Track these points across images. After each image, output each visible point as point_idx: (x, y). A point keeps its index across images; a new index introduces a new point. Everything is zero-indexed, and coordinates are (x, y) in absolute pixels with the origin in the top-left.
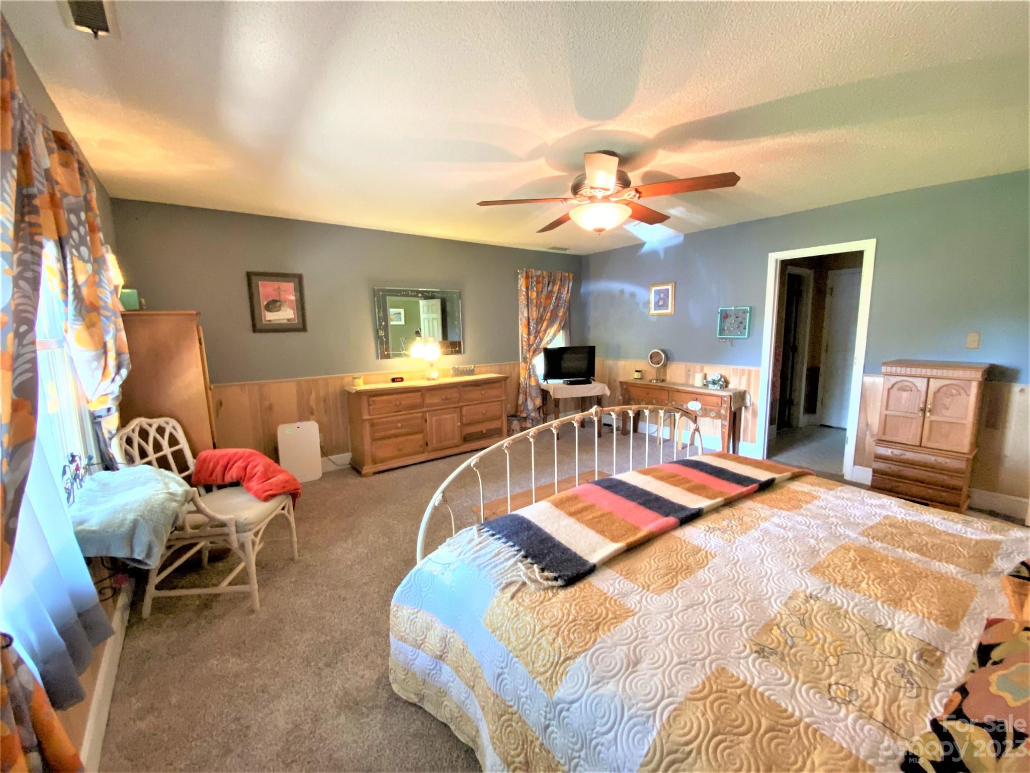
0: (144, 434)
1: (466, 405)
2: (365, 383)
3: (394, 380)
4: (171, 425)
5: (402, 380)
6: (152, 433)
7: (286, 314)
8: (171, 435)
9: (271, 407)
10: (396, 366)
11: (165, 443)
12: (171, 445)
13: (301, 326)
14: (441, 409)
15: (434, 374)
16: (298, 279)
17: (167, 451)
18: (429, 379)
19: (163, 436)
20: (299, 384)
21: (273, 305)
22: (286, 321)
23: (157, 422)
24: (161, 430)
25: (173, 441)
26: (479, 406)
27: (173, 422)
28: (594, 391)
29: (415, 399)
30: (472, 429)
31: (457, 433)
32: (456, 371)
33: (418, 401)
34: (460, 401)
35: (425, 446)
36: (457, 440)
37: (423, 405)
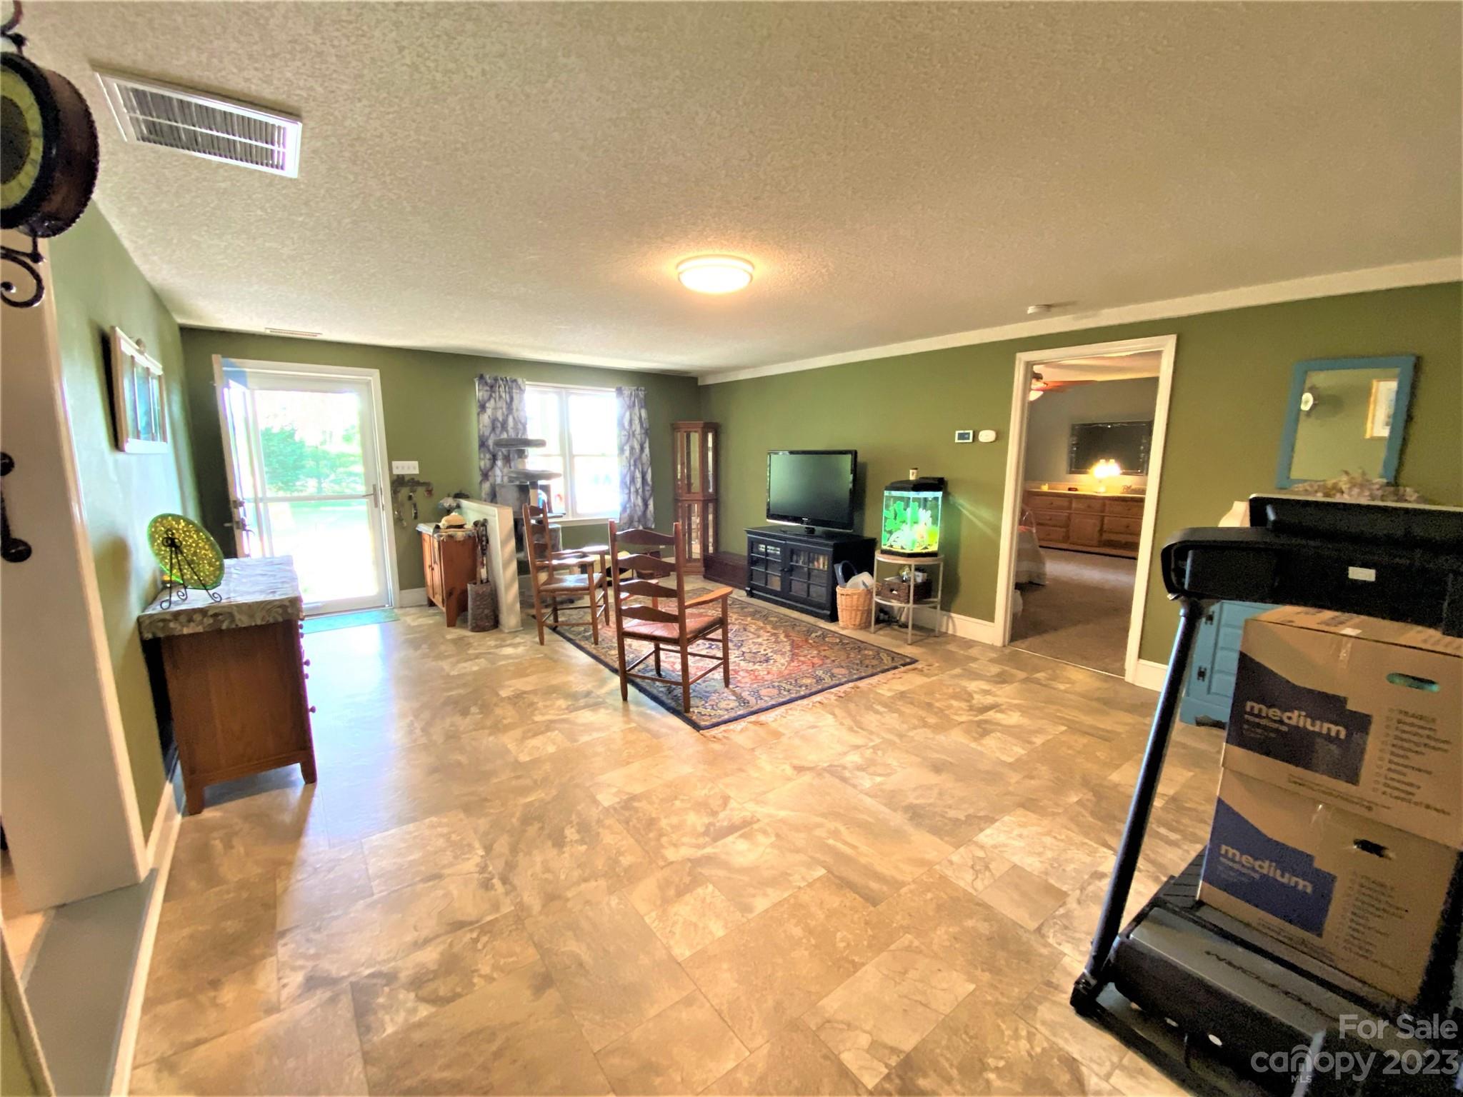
1: (1109, 516)
2: (1050, 488)
3: (1070, 489)
5: (1076, 490)
10: (1078, 479)
14: (1086, 515)
29: (1065, 503)
30: (1114, 537)
31: (1096, 535)
32: (1128, 489)
33: (1066, 504)
34: (1103, 512)
35: (1066, 538)
36: (1095, 542)
37: (1070, 508)
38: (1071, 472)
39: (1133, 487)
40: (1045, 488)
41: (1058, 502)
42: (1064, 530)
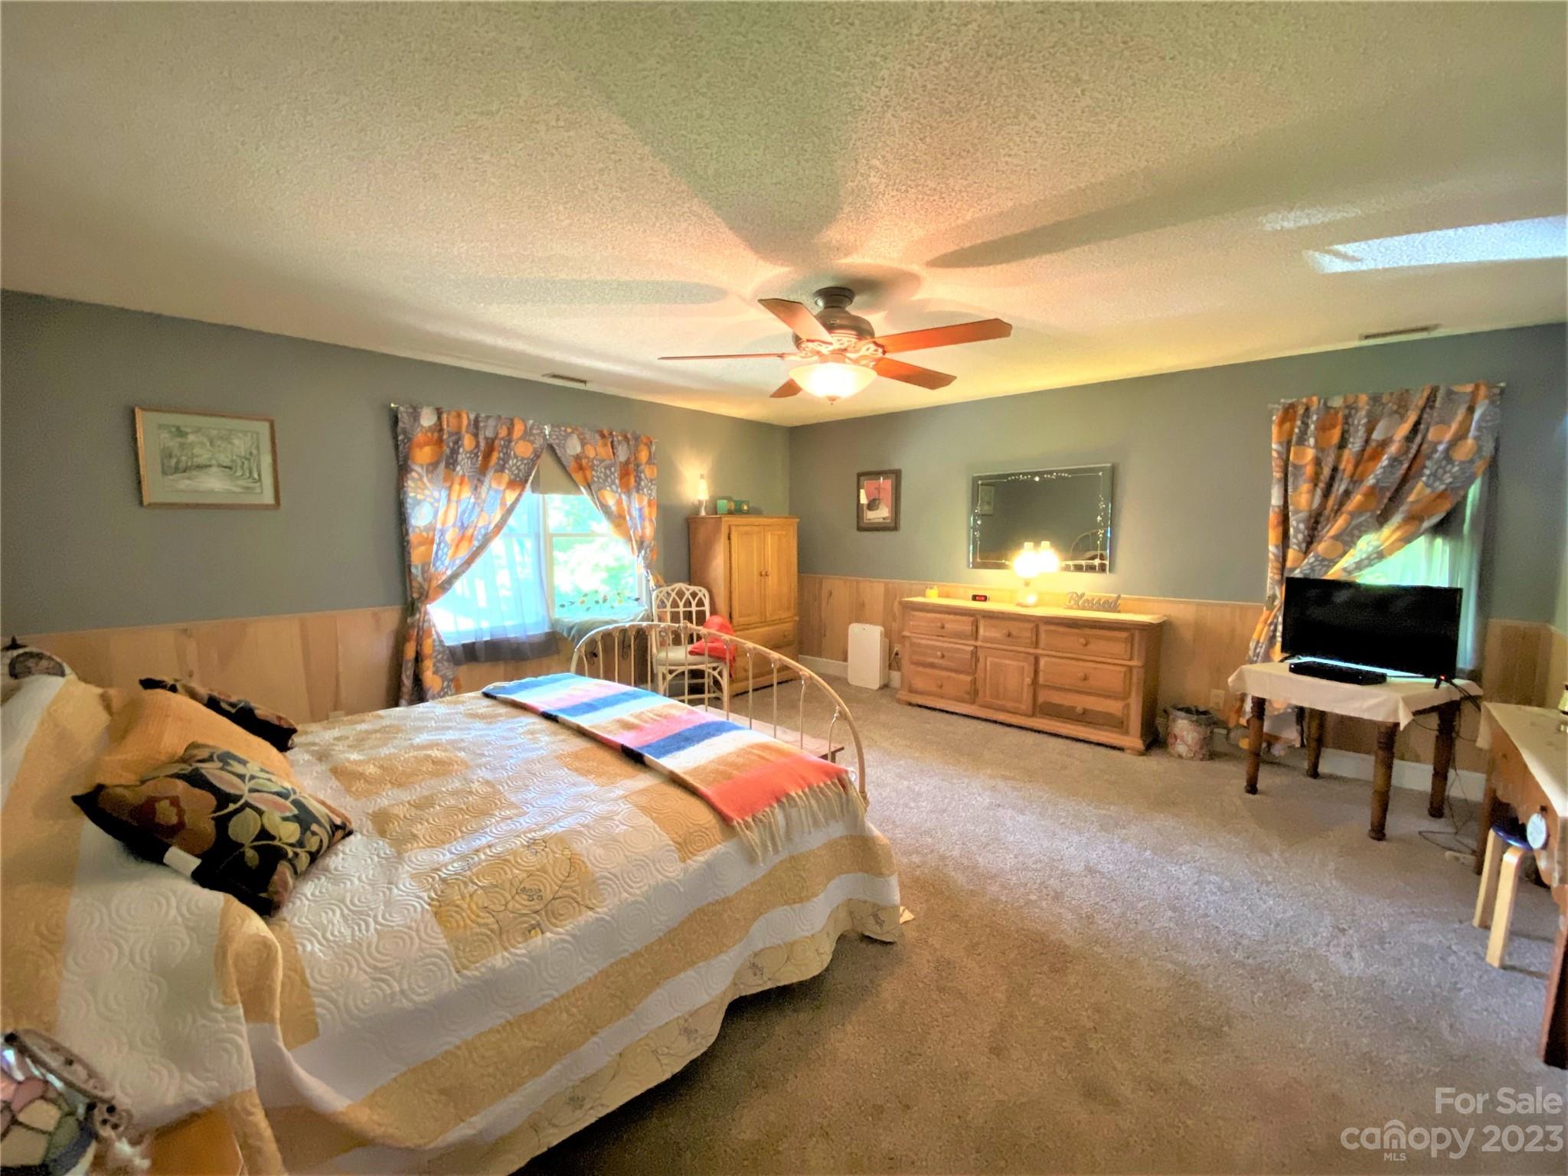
0: (681, 594)
1: (1048, 656)
2: (940, 596)
3: (975, 598)
4: (702, 592)
5: (985, 598)
6: (688, 595)
7: (882, 513)
8: (700, 599)
9: (863, 605)
10: (990, 580)
11: (694, 603)
12: (697, 605)
13: (892, 526)
14: (1006, 650)
15: (1031, 599)
16: (896, 475)
17: (694, 609)
18: (1019, 605)
19: (694, 599)
20: (886, 584)
21: (872, 505)
22: (881, 520)
23: (693, 588)
24: (694, 595)
25: (700, 603)
26: (1073, 662)
27: (704, 591)
28: (1357, 705)
29: (965, 625)
30: (1057, 698)
31: (1027, 695)
32: (1079, 600)
33: (968, 628)
34: (1036, 645)
35: (973, 696)
36: (1025, 705)
37: (975, 635)
38: (976, 566)
39: (1089, 595)
40: (933, 597)
41: (953, 624)
42: (969, 678)
